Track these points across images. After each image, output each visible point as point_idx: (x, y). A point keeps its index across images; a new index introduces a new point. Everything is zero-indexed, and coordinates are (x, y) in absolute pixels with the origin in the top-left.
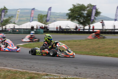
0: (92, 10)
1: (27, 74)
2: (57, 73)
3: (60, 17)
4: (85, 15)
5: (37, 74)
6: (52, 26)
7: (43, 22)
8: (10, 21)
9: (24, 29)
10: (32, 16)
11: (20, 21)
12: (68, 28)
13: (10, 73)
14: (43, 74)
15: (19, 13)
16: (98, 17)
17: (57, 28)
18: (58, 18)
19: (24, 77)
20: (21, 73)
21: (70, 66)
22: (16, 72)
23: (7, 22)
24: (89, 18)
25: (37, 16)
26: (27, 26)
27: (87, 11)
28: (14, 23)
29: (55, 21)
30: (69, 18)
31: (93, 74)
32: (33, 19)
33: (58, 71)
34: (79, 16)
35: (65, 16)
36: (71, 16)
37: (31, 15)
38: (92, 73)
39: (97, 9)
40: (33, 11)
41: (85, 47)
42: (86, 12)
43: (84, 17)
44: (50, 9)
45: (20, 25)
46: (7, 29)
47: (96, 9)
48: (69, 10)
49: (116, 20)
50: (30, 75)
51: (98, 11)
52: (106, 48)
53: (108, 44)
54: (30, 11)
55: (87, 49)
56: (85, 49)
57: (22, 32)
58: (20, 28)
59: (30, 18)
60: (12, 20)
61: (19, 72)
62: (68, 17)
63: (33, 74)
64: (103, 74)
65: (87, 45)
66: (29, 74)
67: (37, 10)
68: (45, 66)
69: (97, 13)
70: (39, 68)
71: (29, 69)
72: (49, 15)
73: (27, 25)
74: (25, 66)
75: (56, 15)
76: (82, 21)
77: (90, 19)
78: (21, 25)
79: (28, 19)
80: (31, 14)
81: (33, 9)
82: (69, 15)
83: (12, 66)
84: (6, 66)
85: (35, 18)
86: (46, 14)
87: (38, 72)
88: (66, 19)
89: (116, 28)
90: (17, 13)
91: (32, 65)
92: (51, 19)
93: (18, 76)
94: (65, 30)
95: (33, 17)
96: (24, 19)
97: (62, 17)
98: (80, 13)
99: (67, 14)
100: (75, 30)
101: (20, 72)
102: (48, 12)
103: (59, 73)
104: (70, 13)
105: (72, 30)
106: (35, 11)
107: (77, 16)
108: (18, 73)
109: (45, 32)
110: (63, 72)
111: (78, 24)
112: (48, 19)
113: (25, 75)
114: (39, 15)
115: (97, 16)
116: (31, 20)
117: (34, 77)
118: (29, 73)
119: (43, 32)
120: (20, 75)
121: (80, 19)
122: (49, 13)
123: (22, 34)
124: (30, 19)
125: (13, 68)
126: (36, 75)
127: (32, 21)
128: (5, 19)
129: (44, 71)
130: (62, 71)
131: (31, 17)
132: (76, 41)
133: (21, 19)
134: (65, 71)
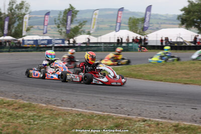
1: (111, 119)
2: (161, 118)
3: (166, 22)
5: (127, 119)
6: (153, 38)
7: (138, 32)
8: (81, 30)
9: (105, 43)
10: (119, 21)
11: (98, 29)
12: (181, 41)
13: (82, 118)
14: (137, 119)
15: (97, 17)
17: (162, 40)
18: (164, 23)
19: (106, 125)
20: (101, 117)
21: (184, 105)
22: (92, 117)
23: (76, 32)
25: (127, 21)
28: (89, 33)
29: (158, 29)
30: (183, 24)
32: (120, 26)
33: (163, 115)
34: (199, 20)
35: (175, 21)
36: (185, 20)
37: (117, 20)
40: (120, 12)
44: (149, 8)
45: (99, 37)
46: (77, 44)
48: (182, 10)
50: (115, 121)
54: (116, 12)
57: (102, 48)
58: (99, 41)
60: (85, 27)
61: (96, 116)
62: (180, 23)
63: (121, 120)
66: (113, 119)
67: (127, 10)
68: (140, 105)
70: (130, 110)
71: (114, 110)
72: (147, 19)
73: (110, 37)
74: (108, 106)
75: (160, 19)
78: (101, 36)
79: (111, 26)
80: (117, 17)
81: (121, 9)
82: (182, 19)
83: (85, 106)
84: (75, 106)
85: (125, 23)
86: (141, 16)
87: (128, 115)
88: (178, 26)
90: (94, 16)
91: (119, 103)
92: (151, 25)
93: (95, 123)
94: (176, 45)
95: (120, 23)
96: (106, 26)
97: (171, 22)
99: (179, 17)
100: (193, 45)
101: (99, 117)
102: (146, 14)
103: (165, 118)
104: (184, 14)
105: (188, 44)
106: (124, 11)
107: (195, 20)
108: (96, 118)
110: (172, 116)
111: (198, 33)
112: (146, 26)
113: (106, 121)
114: (130, 19)
116: (117, 29)
117: (123, 124)
118: (115, 117)
120: (99, 121)
122: (147, 16)
123: (102, 51)
124: (116, 26)
125: (86, 109)
126: (126, 121)
127: (119, 29)
128: (73, 26)
129: (139, 115)
130: (170, 114)
131: (117, 22)
132: (193, 63)
133: (101, 26)
134: (176, 114)
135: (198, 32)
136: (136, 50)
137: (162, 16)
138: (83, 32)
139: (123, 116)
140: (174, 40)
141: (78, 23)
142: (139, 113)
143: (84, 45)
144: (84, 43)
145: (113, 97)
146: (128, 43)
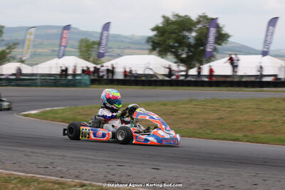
0: (208, 29)
1: (36, 184)
2: (108, 182)
3: (130, 46)
4: (192, 41)
5: (59, 184)
7: (91, 59)
8: (9, 55)
10: (63, 44)
11: (34, 55)
12: (151, 73)
14: (73, 183)
15: (32, 37)
16: (224, 45)
18: (129, 48)
20: (21, 180)
21: (143, 164)
22: (8, 180)
23: (2, 58)
24: (202, 48)
25: (77, 44)
26: (51, 68)
27: (196, 31)
29: (119, 56)
30: (154, 49)
31: (194, 184)
32: (64, 51)
33: (110, 177)
34: (176, 45)
35: (142, 44)
36: (157, 44)
37: (61, 42)
38: (192, 181)
39: (220, 26)
40: (65, 32)
41: (187, 118)
42: (194, 34)
43: (189, 46)
44: (107, 26)
45: (35, 66)
47: (218, 28)
48: (153, 30)
49: (265, 54)
50: (42, 185)
51: (223, 32)
52: (235, 121)
53: (241, 112)
54: (60, 30)
55: (191, 123)
56: (186, 124)
57: (38, 82)
58: (35, 72)
59: (57, 49)
60: (16, 52)
61: (15, 178)
62: (150, 47)
63: (50, 184)
64: (218, 184)
65: (191, 114)
66: (39, 183)
68: (81, 163)
69: (222, 37)
70: (65, 170)
71: (42, 171)
72: (104, 42)
73: (51, 66)
74: (34, 165)
75: (122, 41)
76: (184, 56)
77: (204, 51)
78: (37, 64)
79: (54, 51)
80: (62, 38)
81: (67, 27)
82: (153, 42)
83: (2, 164)
85: (72, 47)
86: (97, 39)
87: (62, 177)
88: (147, 52)
89: (265, 73)
90: (28, 37)
91: (51, 161)
92: (110, 50)
93: (13, 188)
94: (144, 78)
95: (65, 47)
96: (46, 50)
98: (180, 37)
99: (149, 40)
100: (167, 79)
101: (19, 180)
102: (102, 34)
103: (112, 182)
104: (156, 36)
105: (161, 78)
106: (72, 30)
107: (171, 44)
108: (14, 181)
109: (93, 82)
110: (123, 179)
111: (175, 63)
112: (101, 51)
113: (29, 186)
114: (82, 41)
115: (220, 44)
116: (61, 54)
118: (41, 180)
119: (88, 83)
120: (19, 185)
121: (180, 52)
122: (104, 37)
123: (37, 86)
124: (59, 50)
125: (2, 169)
126: (56, 186)
129: (77, 177)
130: (121, 176)
131: (61, 46)
132: (165, 105)
133: (39, 50)
134: (129, 176)
135: (175, 60)
136: (86, 86)
137: (126, 37)
138: (13, 59)
139: (54, 178)
140: (140, 72)
141: (6, 45)
142: (77, 174)
143: (14, 77)
144: (13, 75)
145: (44, 151)
146: (74, 75)
